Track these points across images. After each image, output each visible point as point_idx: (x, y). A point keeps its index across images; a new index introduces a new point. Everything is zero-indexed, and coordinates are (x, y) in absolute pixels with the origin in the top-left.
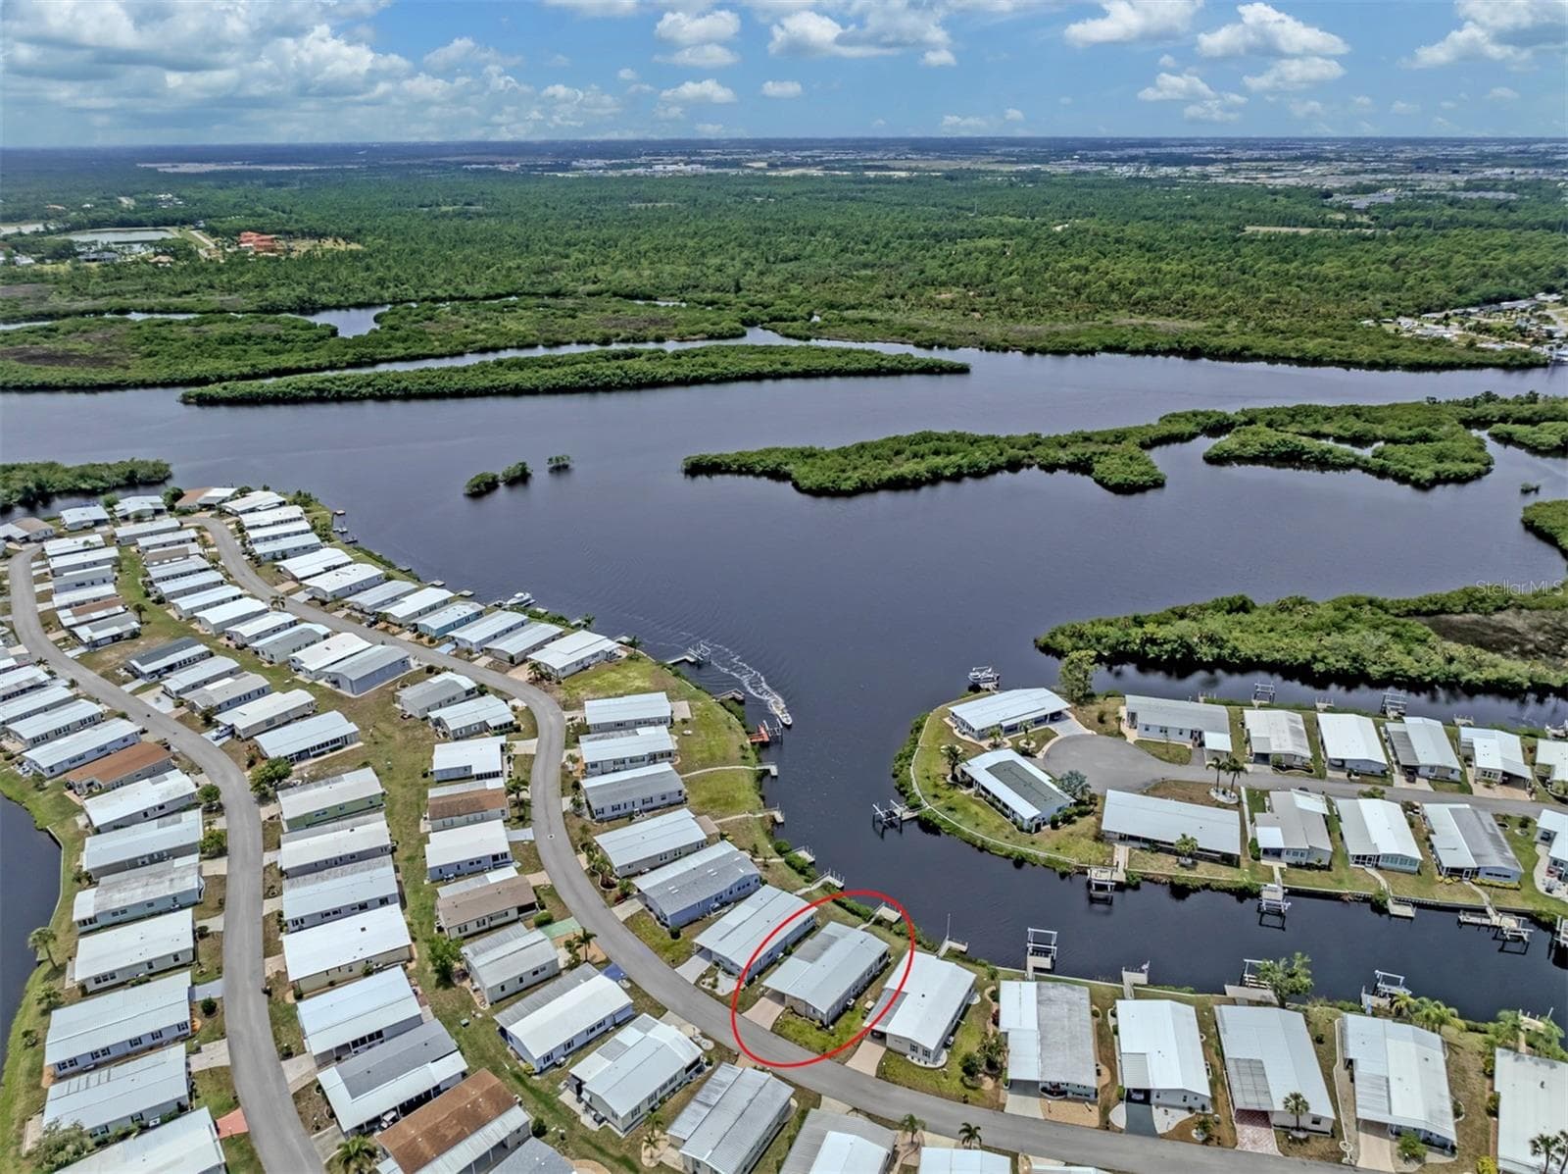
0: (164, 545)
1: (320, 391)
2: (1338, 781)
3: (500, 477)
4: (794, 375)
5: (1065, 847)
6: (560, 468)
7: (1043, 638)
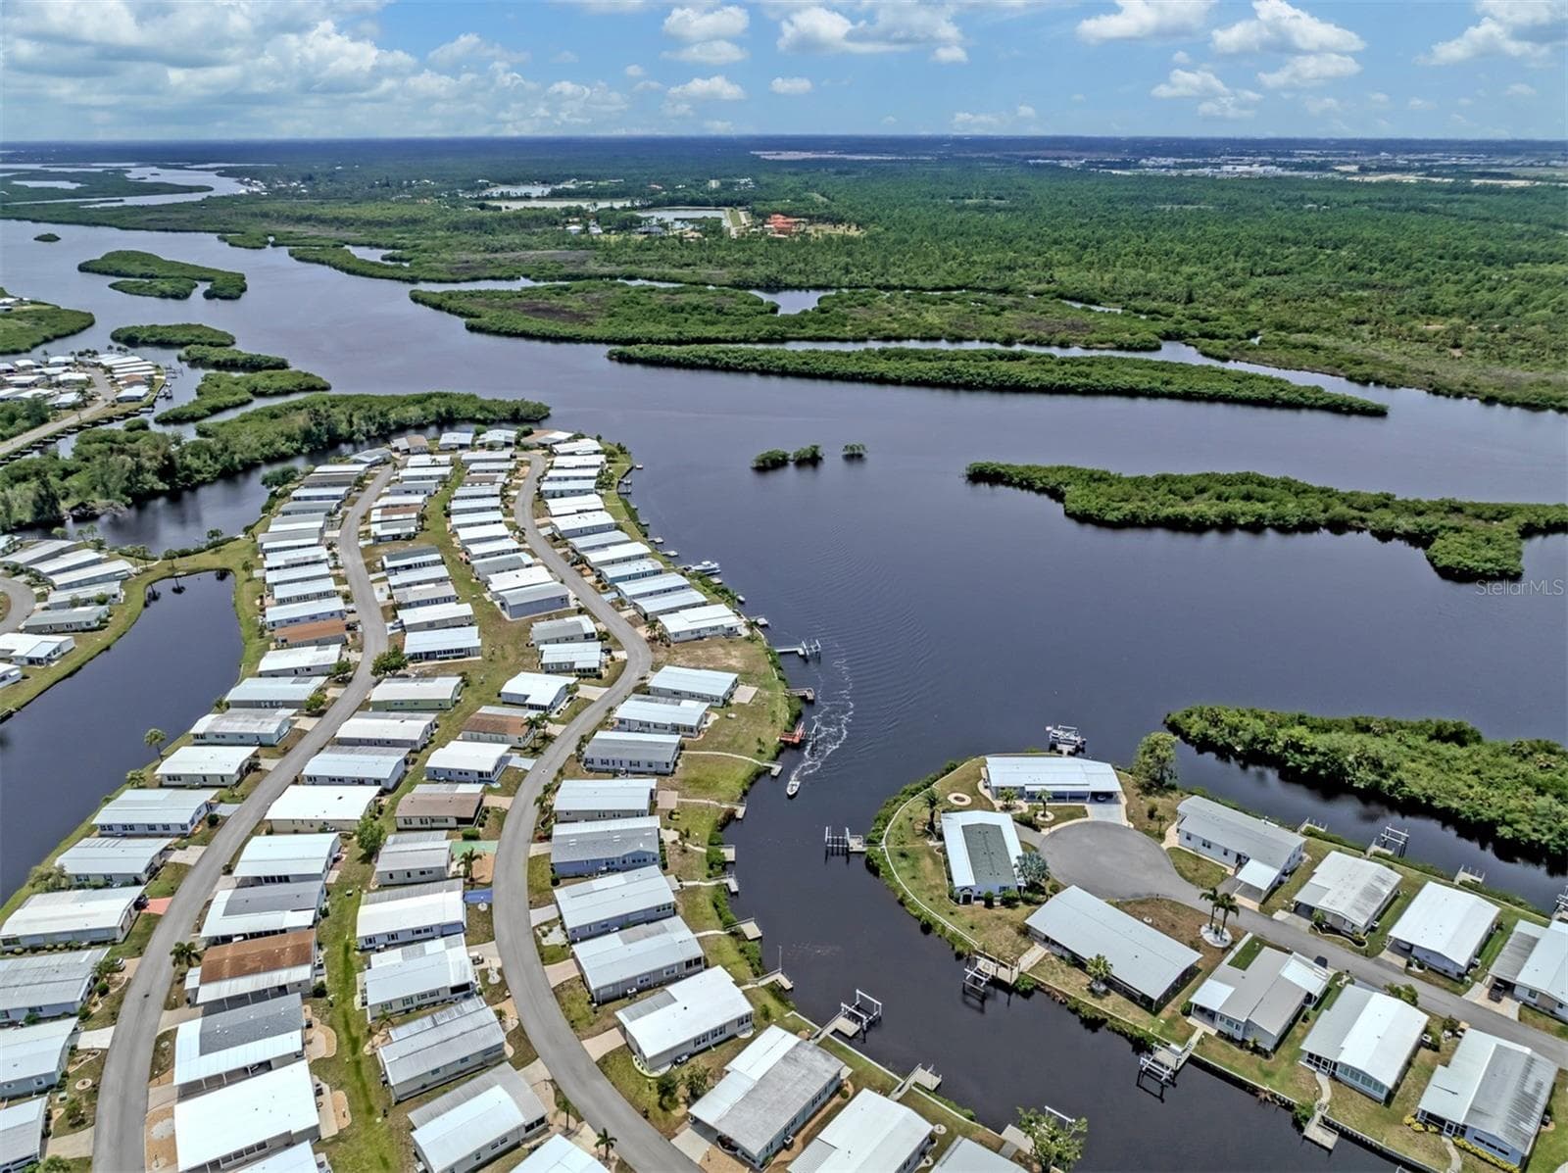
0: (487, 471)
1: (714, 360)
2: (1391, 966)
3: (791, 457)
4: (1172, 396)
5: (981, 928)
6: (854, 457)
7: (1176, 716)
